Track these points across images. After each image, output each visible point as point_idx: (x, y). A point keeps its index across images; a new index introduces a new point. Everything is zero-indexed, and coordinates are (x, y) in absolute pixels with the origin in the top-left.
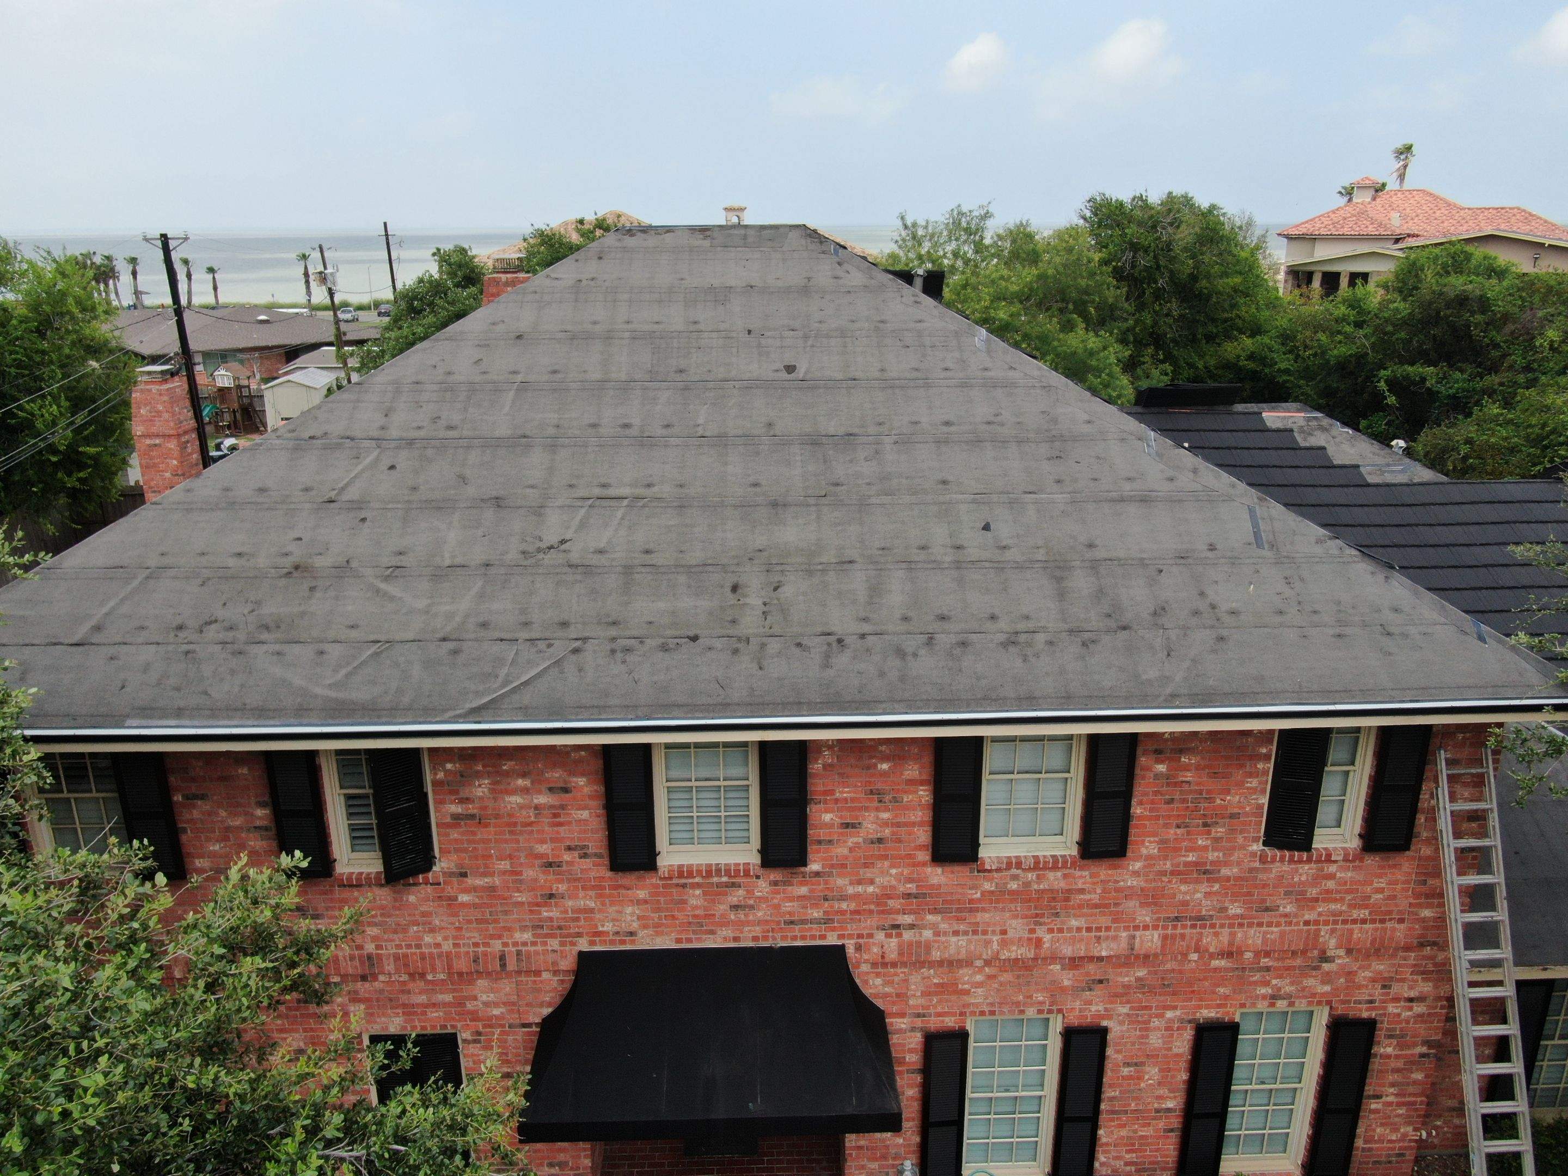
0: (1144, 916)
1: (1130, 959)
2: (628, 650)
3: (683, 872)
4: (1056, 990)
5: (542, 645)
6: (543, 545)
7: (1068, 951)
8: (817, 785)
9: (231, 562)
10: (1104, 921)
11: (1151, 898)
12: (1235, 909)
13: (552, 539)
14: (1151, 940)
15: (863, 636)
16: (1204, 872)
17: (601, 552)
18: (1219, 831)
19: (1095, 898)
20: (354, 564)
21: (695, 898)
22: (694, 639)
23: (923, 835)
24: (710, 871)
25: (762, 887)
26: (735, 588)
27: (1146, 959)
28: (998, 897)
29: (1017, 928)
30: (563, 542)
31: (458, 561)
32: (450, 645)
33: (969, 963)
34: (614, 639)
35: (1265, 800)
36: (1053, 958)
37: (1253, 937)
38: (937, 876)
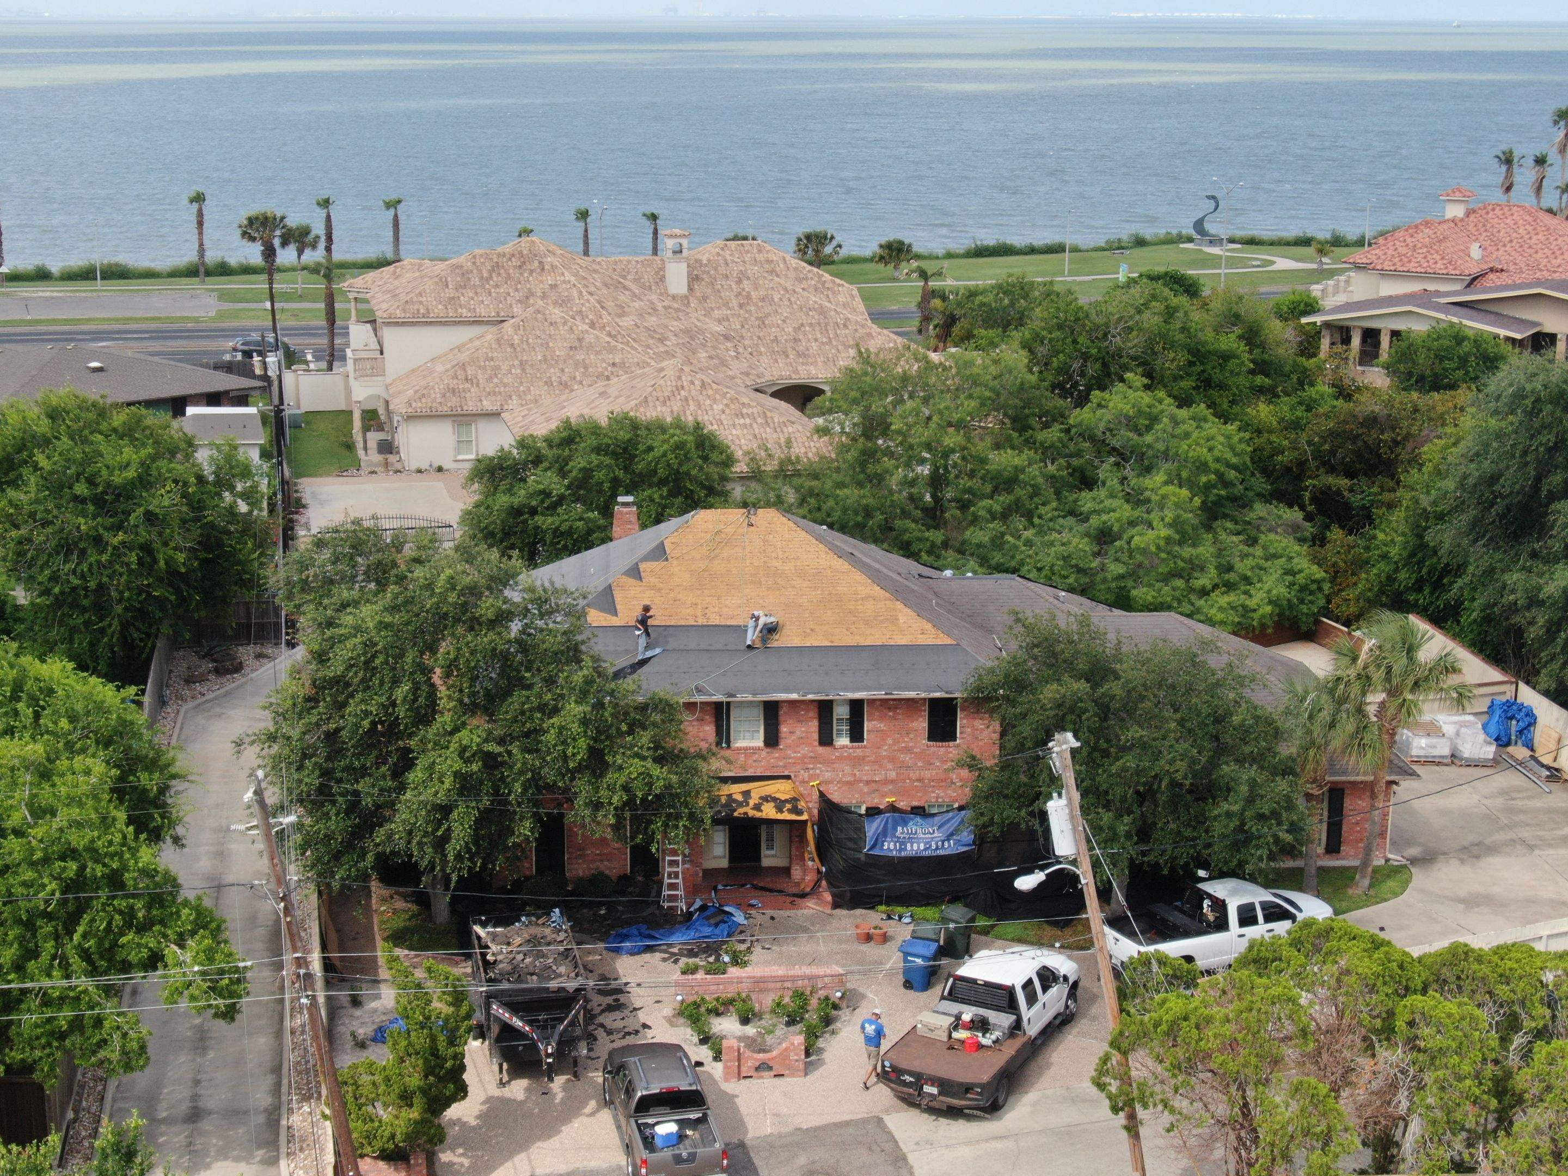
0: (890, 766)
1: (886, 782)
3: (739, 749)
4: (862, 793)
7: (865, 778)
8: (781, 719)
10: (876, 767)
11: (892, 759)
12: (920, 764)
14: (893, 774)
16: (908, 750)
18: (912, 736)
19: (872, 759)
21: (742, 758)
23: (816, 736)
24: (746, 749)
25: (764, 754)
27: (892, 782)
28: (840, 758)
29: (848, 769)
33: (831, 782)
35: (926, 725)
36: (861, 781)
37: (927, 774)
38: (821, 750)
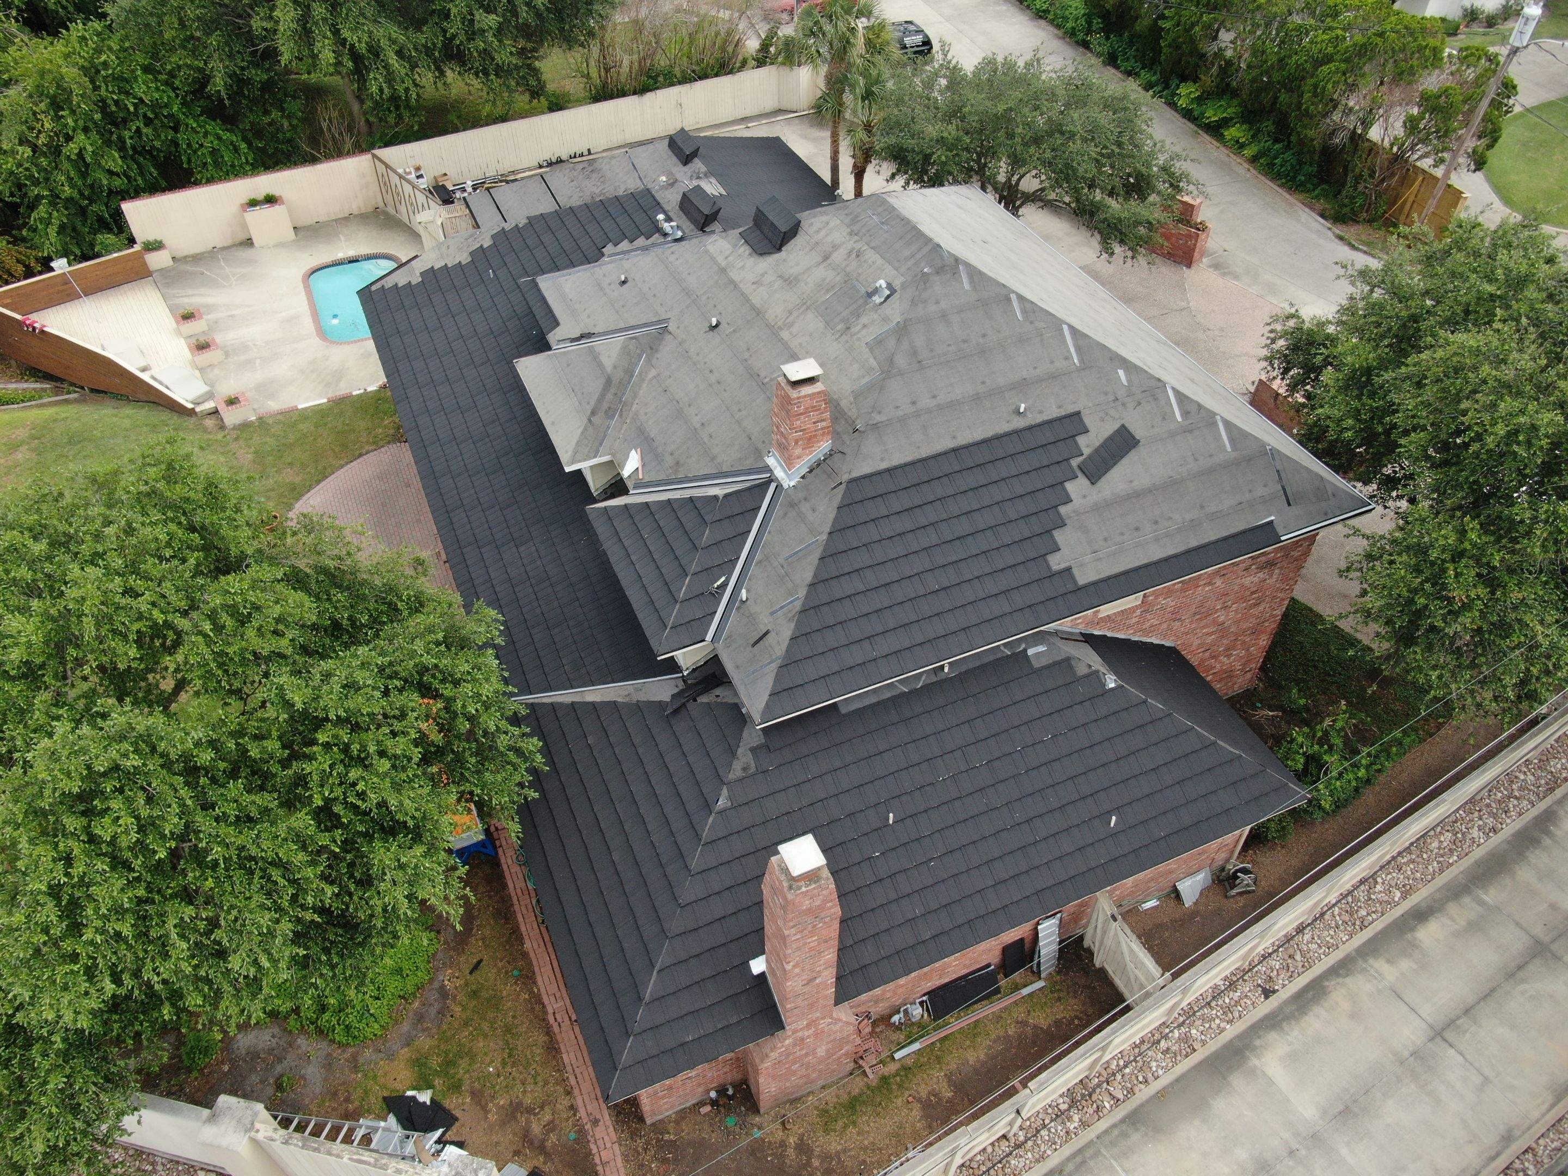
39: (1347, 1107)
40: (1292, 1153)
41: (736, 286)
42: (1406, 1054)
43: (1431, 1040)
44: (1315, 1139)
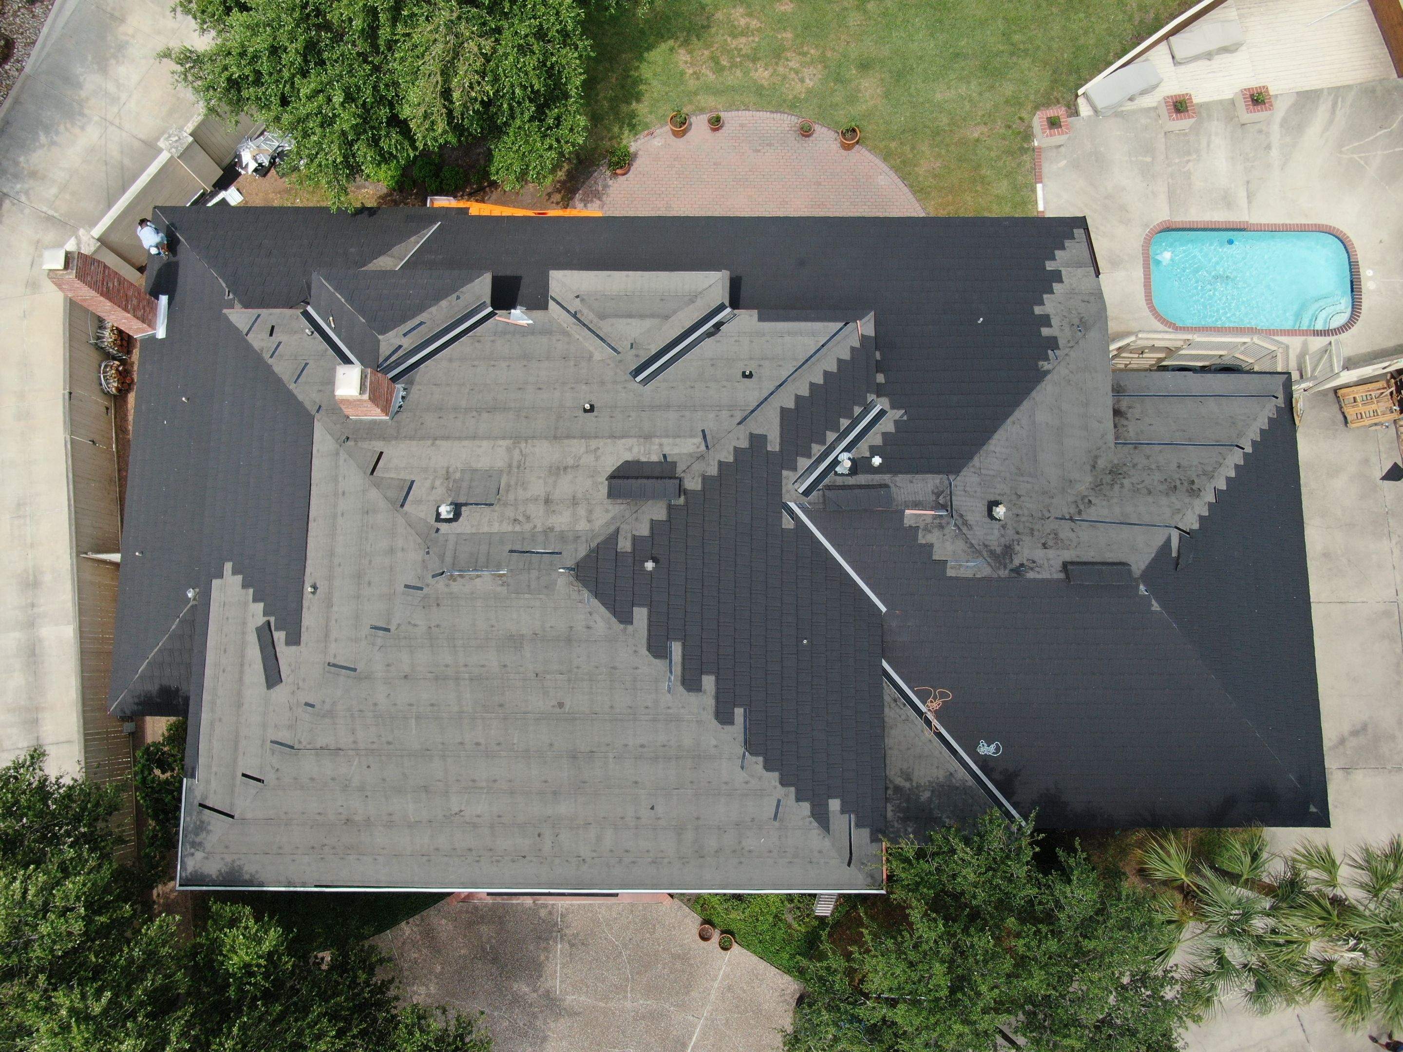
2: (498, 861)
5: (463, 858)
6: (453, 813)
9: (318, 817)
13: (457, 810)
15: (593, 858)
17: (478, 816)
20: (372, 819)
22: (524, 857)
26: (539, 835)
30: (461, 811)
31: (417, 819)
32: (425, 858)
34: (491, 857)
39: (35, 655)
40: (33, 605)
41: (613, 437)
42: (40, 716)
43: (38, 738)
44: (31, 624)
